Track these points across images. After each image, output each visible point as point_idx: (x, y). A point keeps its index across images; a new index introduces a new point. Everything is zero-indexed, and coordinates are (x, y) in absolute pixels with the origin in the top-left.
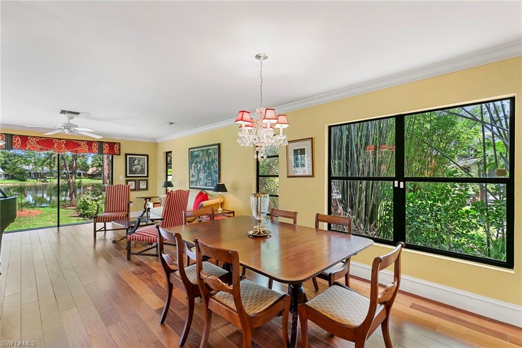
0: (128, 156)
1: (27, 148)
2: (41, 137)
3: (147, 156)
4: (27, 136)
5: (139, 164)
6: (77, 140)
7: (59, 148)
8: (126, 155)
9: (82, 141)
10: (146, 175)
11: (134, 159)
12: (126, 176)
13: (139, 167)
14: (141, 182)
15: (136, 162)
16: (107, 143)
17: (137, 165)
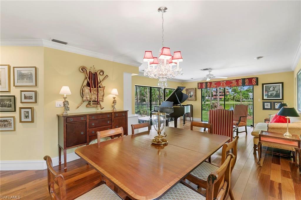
0: (264, 85)
1: (212, 87)
2: (216, 82)
3: (282, 83)
4: (211, 82)
5: (274, 90)
6: (231, 80)
7: (223, 85)
8: (263, 84)
9: (233, 80)
10: (281, 98)
11: (270, 87)
12: (263, 99)
13: (275, 93)
14: (276, 104)
15: (271, 89)
16: (247, 78)
17: (272, 91)
